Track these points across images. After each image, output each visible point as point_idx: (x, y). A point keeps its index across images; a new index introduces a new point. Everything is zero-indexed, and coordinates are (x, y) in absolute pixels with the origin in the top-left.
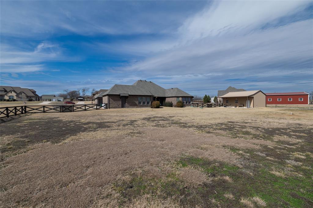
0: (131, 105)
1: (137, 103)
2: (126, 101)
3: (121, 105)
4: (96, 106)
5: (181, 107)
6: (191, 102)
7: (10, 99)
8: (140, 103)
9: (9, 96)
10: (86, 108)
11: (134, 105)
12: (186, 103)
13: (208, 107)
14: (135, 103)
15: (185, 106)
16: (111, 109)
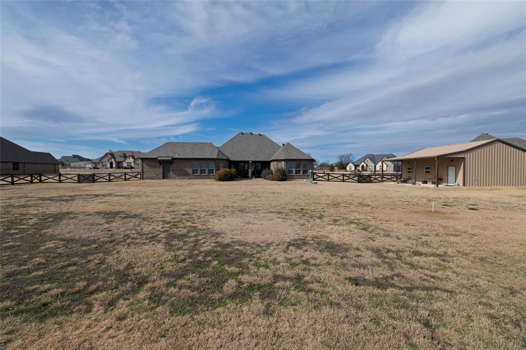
0: (178, 175)
1: (190, 171)
2: (170, 168)
3: (162, 174)
4: (124, 176)
5: (278, 181)
6: (310, 171)
7: (128, 166)
8: (194, 172)
9: (128, 163)
10: (111, 178)
11: (183, 174)
12: (298, 172)
13: (359, 181)
14: (186, 171)
15: (294, 179)
16: (146, 181)
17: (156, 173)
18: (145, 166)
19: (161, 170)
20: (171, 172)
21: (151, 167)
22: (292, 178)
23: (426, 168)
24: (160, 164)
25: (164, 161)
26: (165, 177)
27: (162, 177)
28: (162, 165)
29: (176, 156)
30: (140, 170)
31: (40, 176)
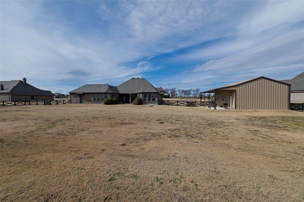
0: (87, 101)
2: (83, 98)
3: (79, 101)
4: (63, 102)
6: (156, 99)
8: (95, 100)
11: (89, 101)
12: (149, 100)
15: (147, 104)
16: (72, 104)
17: (77, 101)
18: (72, 96)
19: (79, 98)
20: (84, 100)
21: (75, 97)
22: (146, 103)
23: (223, 97)
24: (79, 96)
25: (80, 94)
26: (81, 102)
27: (79, 103)
28: (79, 97)
29: (86, 92)
30: (70, 99)
31: (30, 102)
